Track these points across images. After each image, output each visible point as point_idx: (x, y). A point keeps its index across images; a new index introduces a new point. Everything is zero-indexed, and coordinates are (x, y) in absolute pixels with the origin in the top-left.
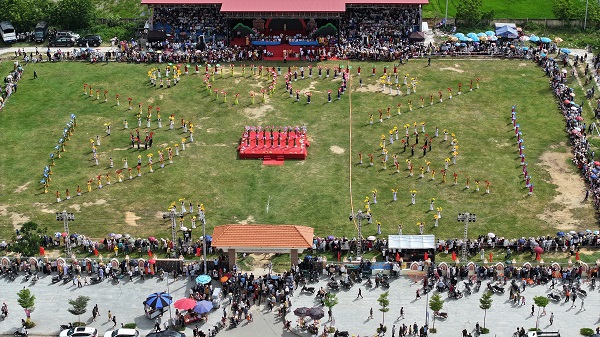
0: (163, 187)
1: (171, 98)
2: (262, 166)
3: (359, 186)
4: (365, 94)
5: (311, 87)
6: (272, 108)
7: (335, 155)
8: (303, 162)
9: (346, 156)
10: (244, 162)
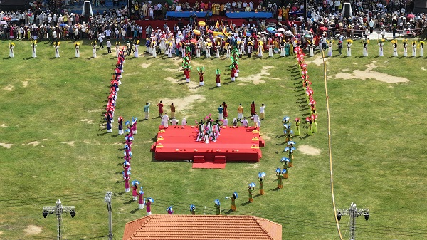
0: (35, 196)
1: (41, 85)
2: (192, 170)
3: (346, 195)
4: (349, 82)
5: (264, 72)
6: (203, 99)
7: (306, 157)
8: (255, 166)
9: (324, 158)
10: (163, 165)
